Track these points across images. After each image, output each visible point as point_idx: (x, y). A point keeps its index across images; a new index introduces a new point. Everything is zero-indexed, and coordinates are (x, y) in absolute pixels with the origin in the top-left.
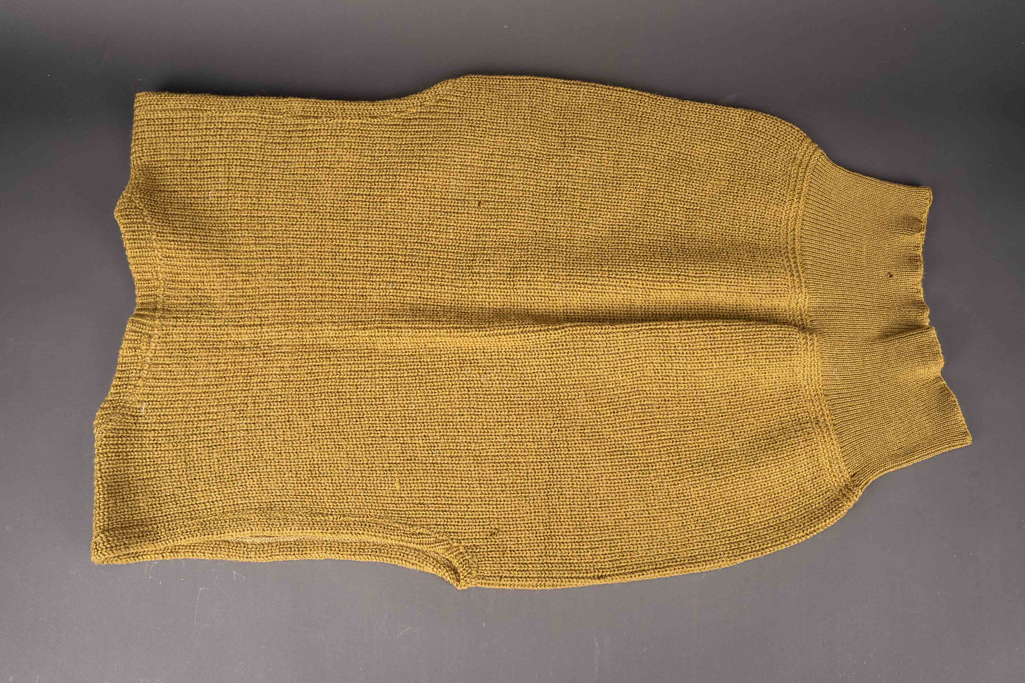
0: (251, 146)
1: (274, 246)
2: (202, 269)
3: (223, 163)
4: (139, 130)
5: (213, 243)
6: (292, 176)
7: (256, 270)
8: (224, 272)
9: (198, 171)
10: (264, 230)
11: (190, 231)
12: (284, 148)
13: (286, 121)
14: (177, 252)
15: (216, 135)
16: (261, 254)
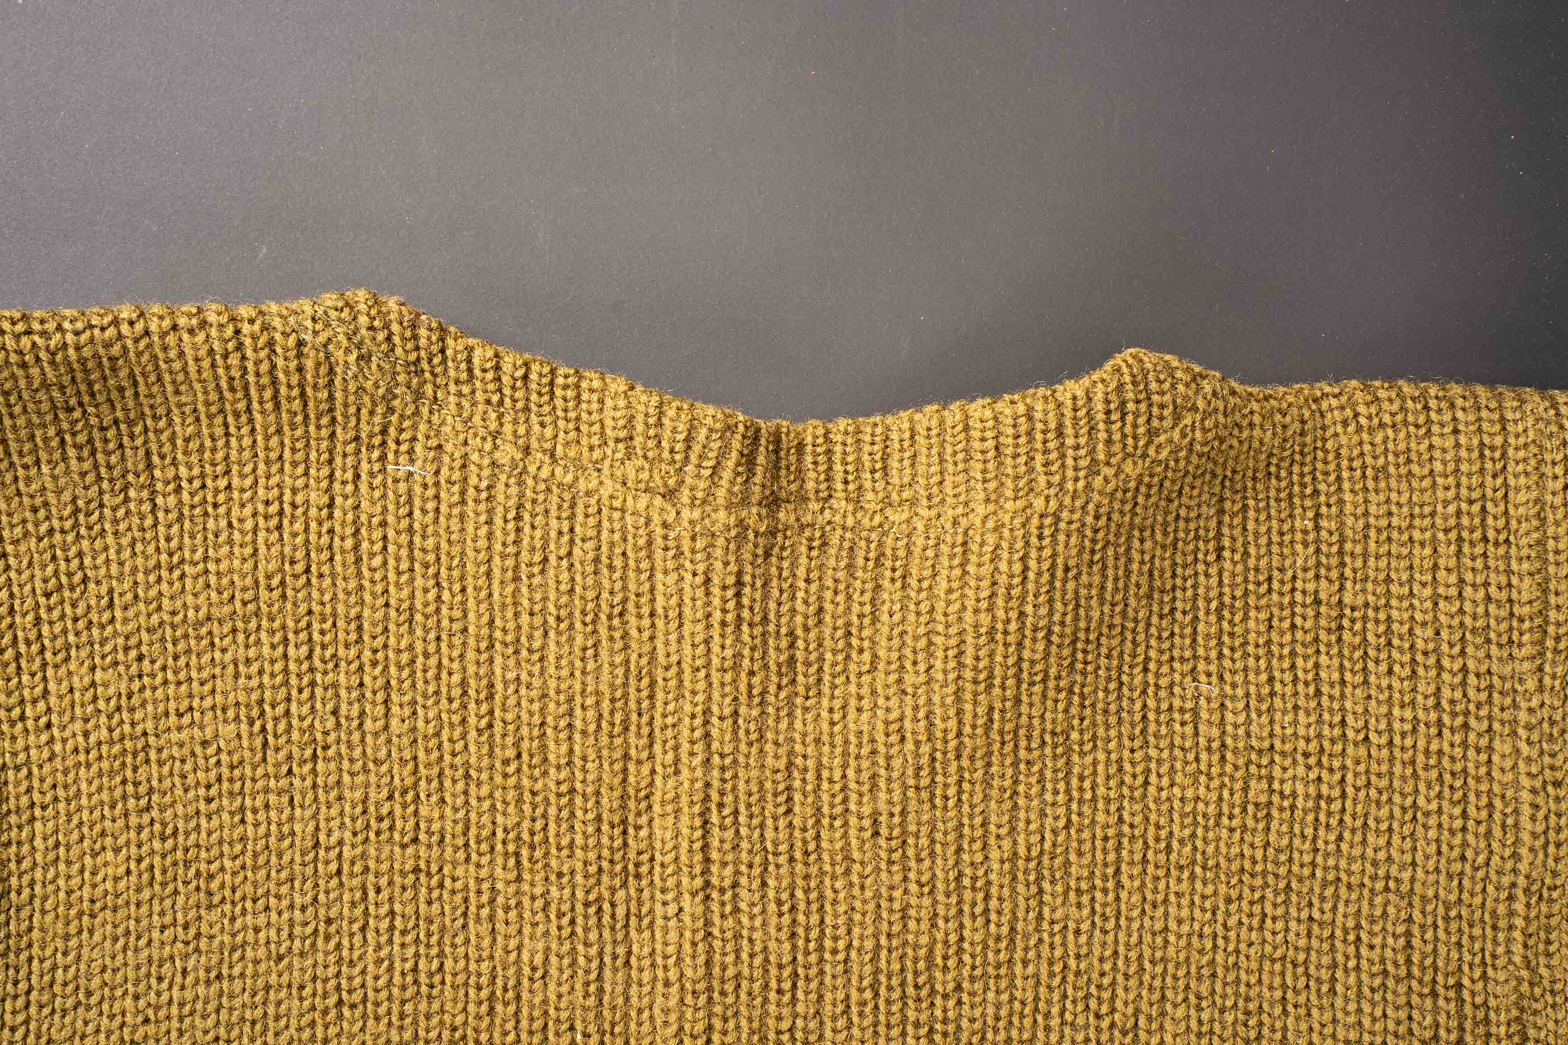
0: (1396, 839)
1: (1005, 930)
2: (922, 667)
3: (1326, 731)
4: (1460, 414)
5: (1018, 701)
6: (1278, 994)
7: (913, 864)
8: (910, 746)
9: (1299, 635)
10: (1066, 893)
11: (1062, 624)
12: (1390, 968)
13: (1502, 976)
14: (986, 583)
15: (1438, 705)
16: (974, 879)
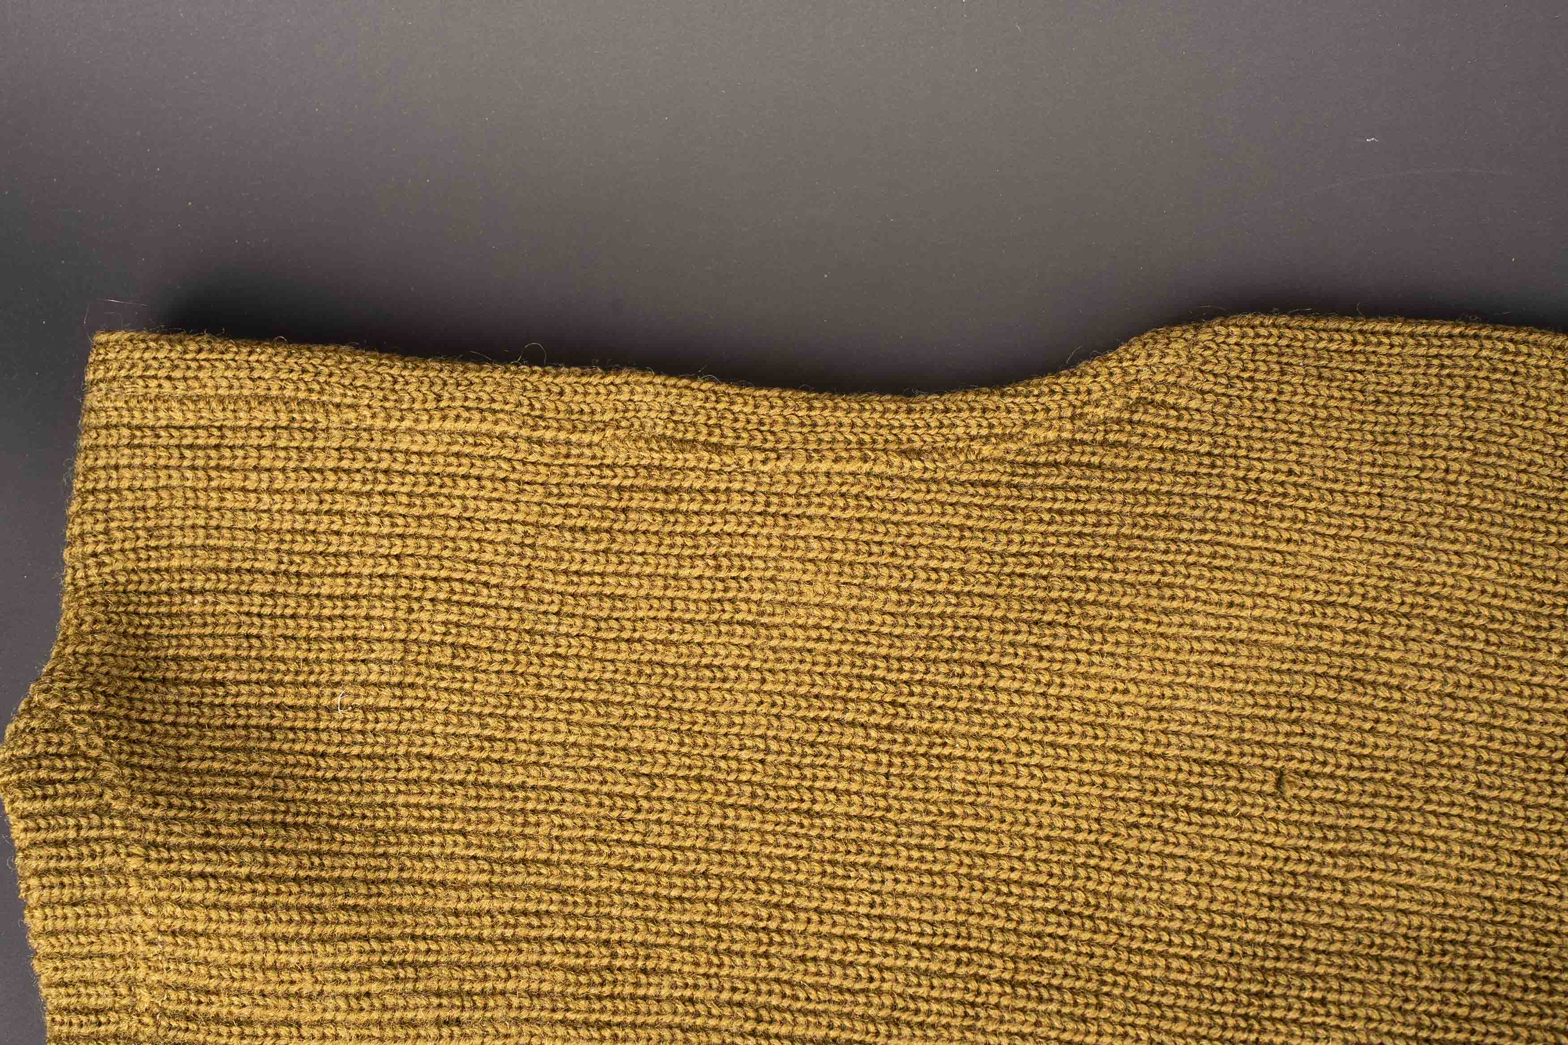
0: (488, 536)
1: (556, 897)
2: (296, 976)
3: (389, 592)
4: (100, 463)
5: (339, 880)
6: (624, 646)
7: (489, 985)
8: (374, 987)
9: (302, 611)
10: (524, 836)
11: (263, 837)
12: (602, 546)
13: (611, 453)
14: (214, 914)
15: (369, 494)
16: (506, 925)
